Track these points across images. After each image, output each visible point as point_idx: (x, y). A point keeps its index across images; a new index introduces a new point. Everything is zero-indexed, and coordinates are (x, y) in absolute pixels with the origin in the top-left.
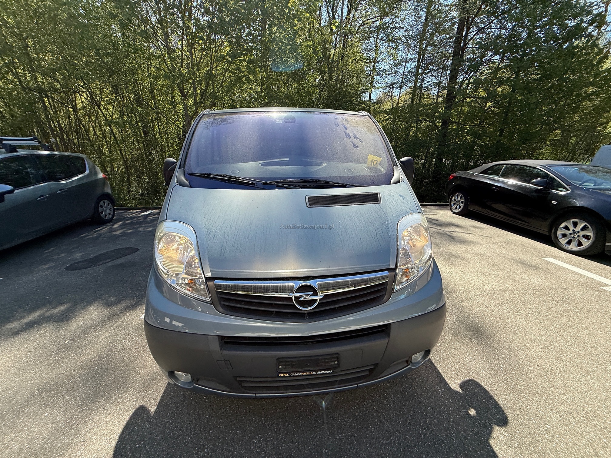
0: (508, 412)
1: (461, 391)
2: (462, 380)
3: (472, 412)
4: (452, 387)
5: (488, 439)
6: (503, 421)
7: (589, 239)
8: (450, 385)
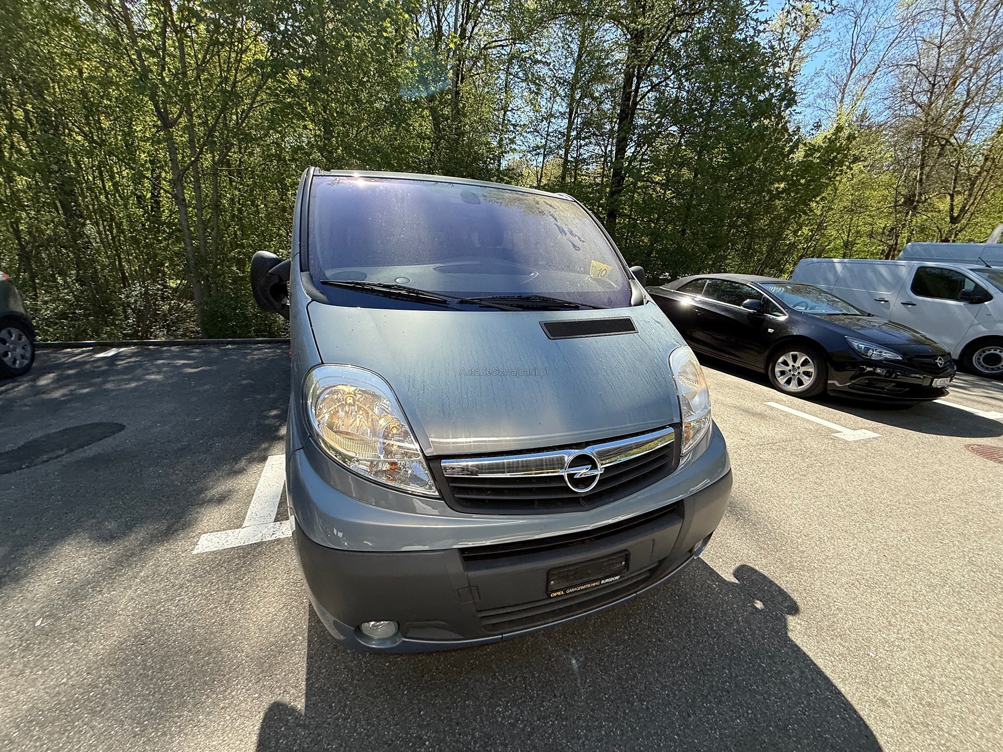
0: (795, 596)
1: (737, 582)
2: (734, 567)
3: (759, 605)
4: (726, 579)
5: (786, 633)
6: (794, 609)
7: (810, 376)
8: (723, 576)
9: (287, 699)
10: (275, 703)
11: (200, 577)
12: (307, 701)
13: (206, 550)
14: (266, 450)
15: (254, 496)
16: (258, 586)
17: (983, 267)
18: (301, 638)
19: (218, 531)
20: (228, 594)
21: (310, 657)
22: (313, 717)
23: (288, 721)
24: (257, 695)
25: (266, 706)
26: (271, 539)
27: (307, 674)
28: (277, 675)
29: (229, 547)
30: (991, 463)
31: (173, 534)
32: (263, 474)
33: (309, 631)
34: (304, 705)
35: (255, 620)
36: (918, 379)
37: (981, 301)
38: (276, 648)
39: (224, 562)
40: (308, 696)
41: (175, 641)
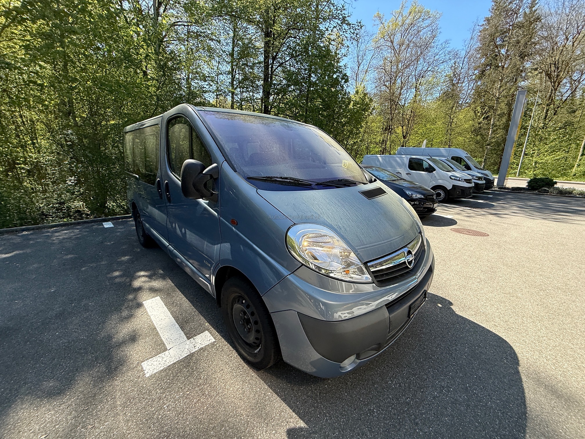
0: (447, 298)
3: (440, 305)
5: (455, 313)
9: (292, 425)
10: (288, 430)
11: (168, 388)
12: (304, 421)
13: (155, 371)
14: (135, 298)
15: (157, 329)
16: (215, 378)
17: (430, 158)
18: (269, 394)
19: (152, 357)
20: (200, 390)
21: (284, 400)
22: (314, 426)
23: (303, 435)
24: (274, 432)
25: (285, 434)
26: (196, 350)
27: (291, 409)
28: (274, 417)
29: (170, 364)
30: (462, 235)
31: (115, 370)
32: (150, 314)
33: (271, 388)
34: (304, 423)
35: (232, 396)
36: (428, 205)
37: (432, 172)
38: (260, 404)
39: (177, 374)
40: (302, 417)
41: (190, 430)
